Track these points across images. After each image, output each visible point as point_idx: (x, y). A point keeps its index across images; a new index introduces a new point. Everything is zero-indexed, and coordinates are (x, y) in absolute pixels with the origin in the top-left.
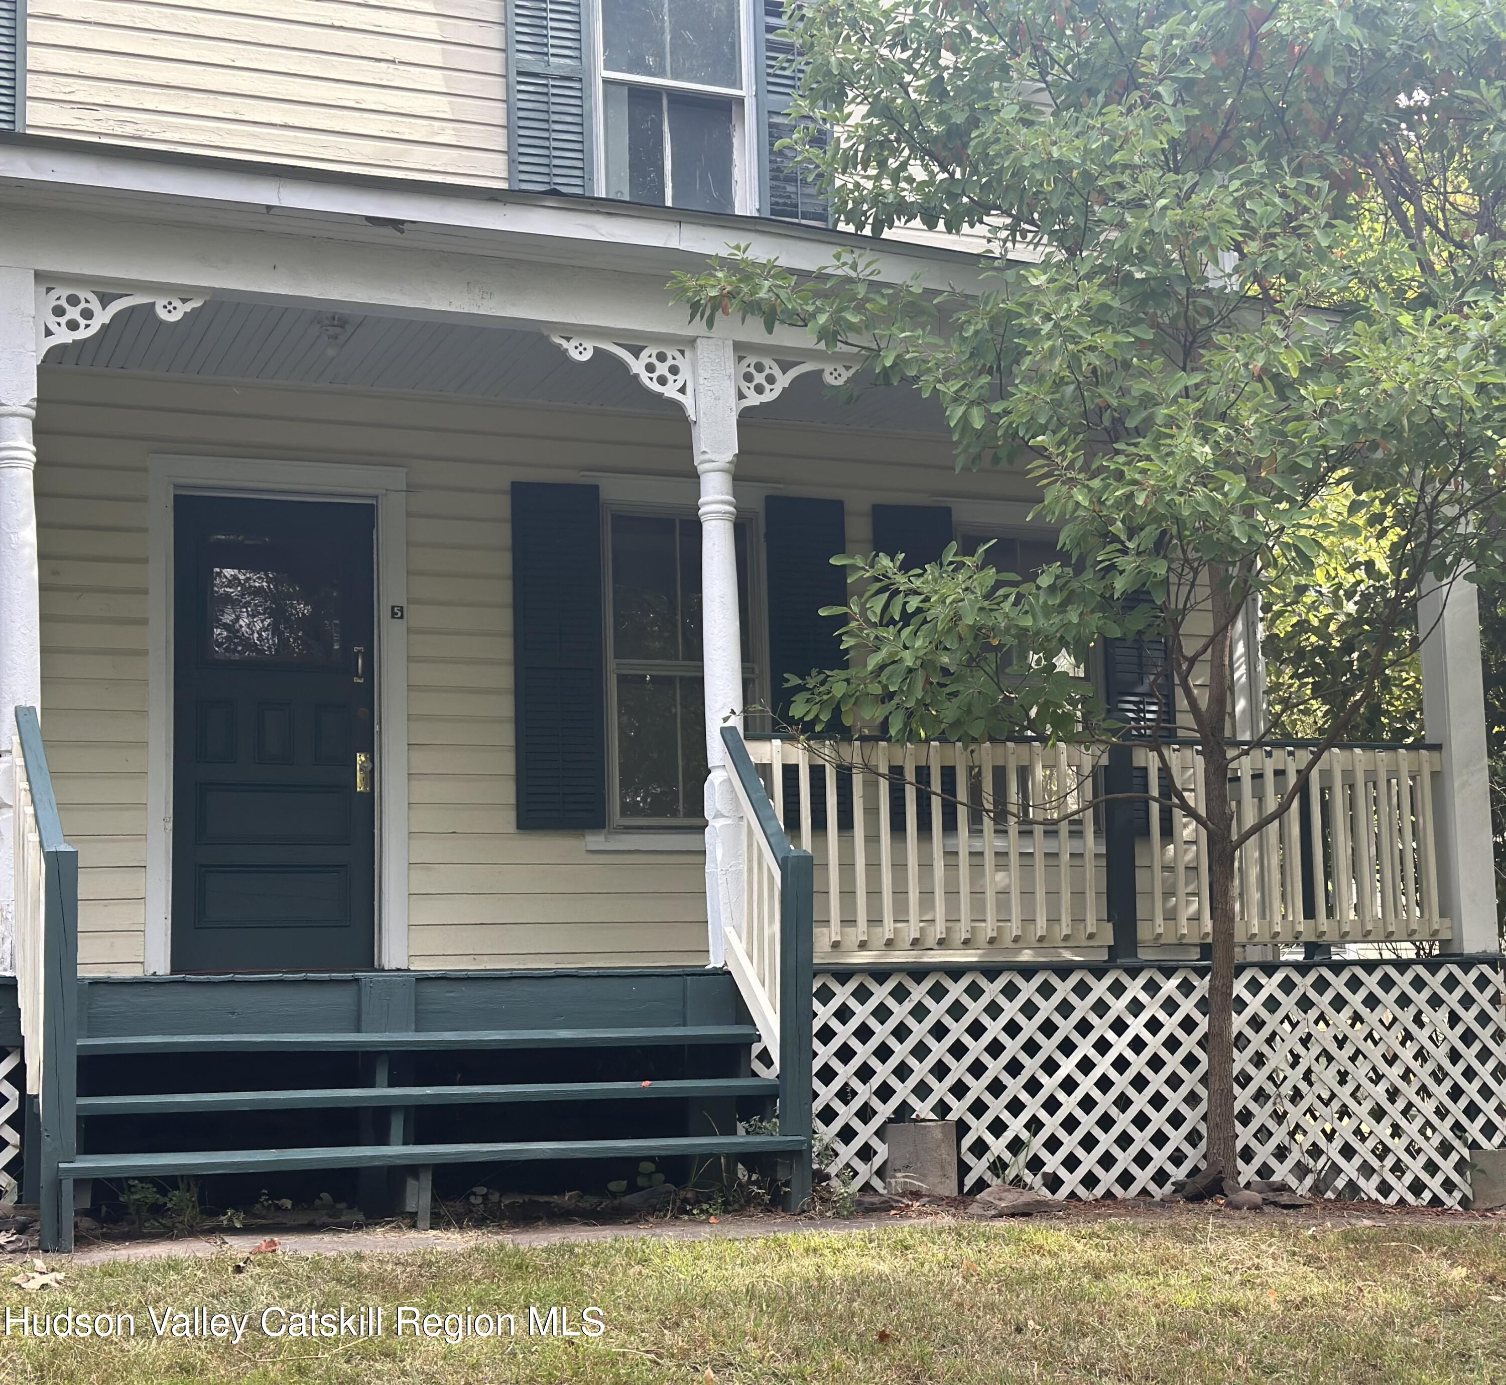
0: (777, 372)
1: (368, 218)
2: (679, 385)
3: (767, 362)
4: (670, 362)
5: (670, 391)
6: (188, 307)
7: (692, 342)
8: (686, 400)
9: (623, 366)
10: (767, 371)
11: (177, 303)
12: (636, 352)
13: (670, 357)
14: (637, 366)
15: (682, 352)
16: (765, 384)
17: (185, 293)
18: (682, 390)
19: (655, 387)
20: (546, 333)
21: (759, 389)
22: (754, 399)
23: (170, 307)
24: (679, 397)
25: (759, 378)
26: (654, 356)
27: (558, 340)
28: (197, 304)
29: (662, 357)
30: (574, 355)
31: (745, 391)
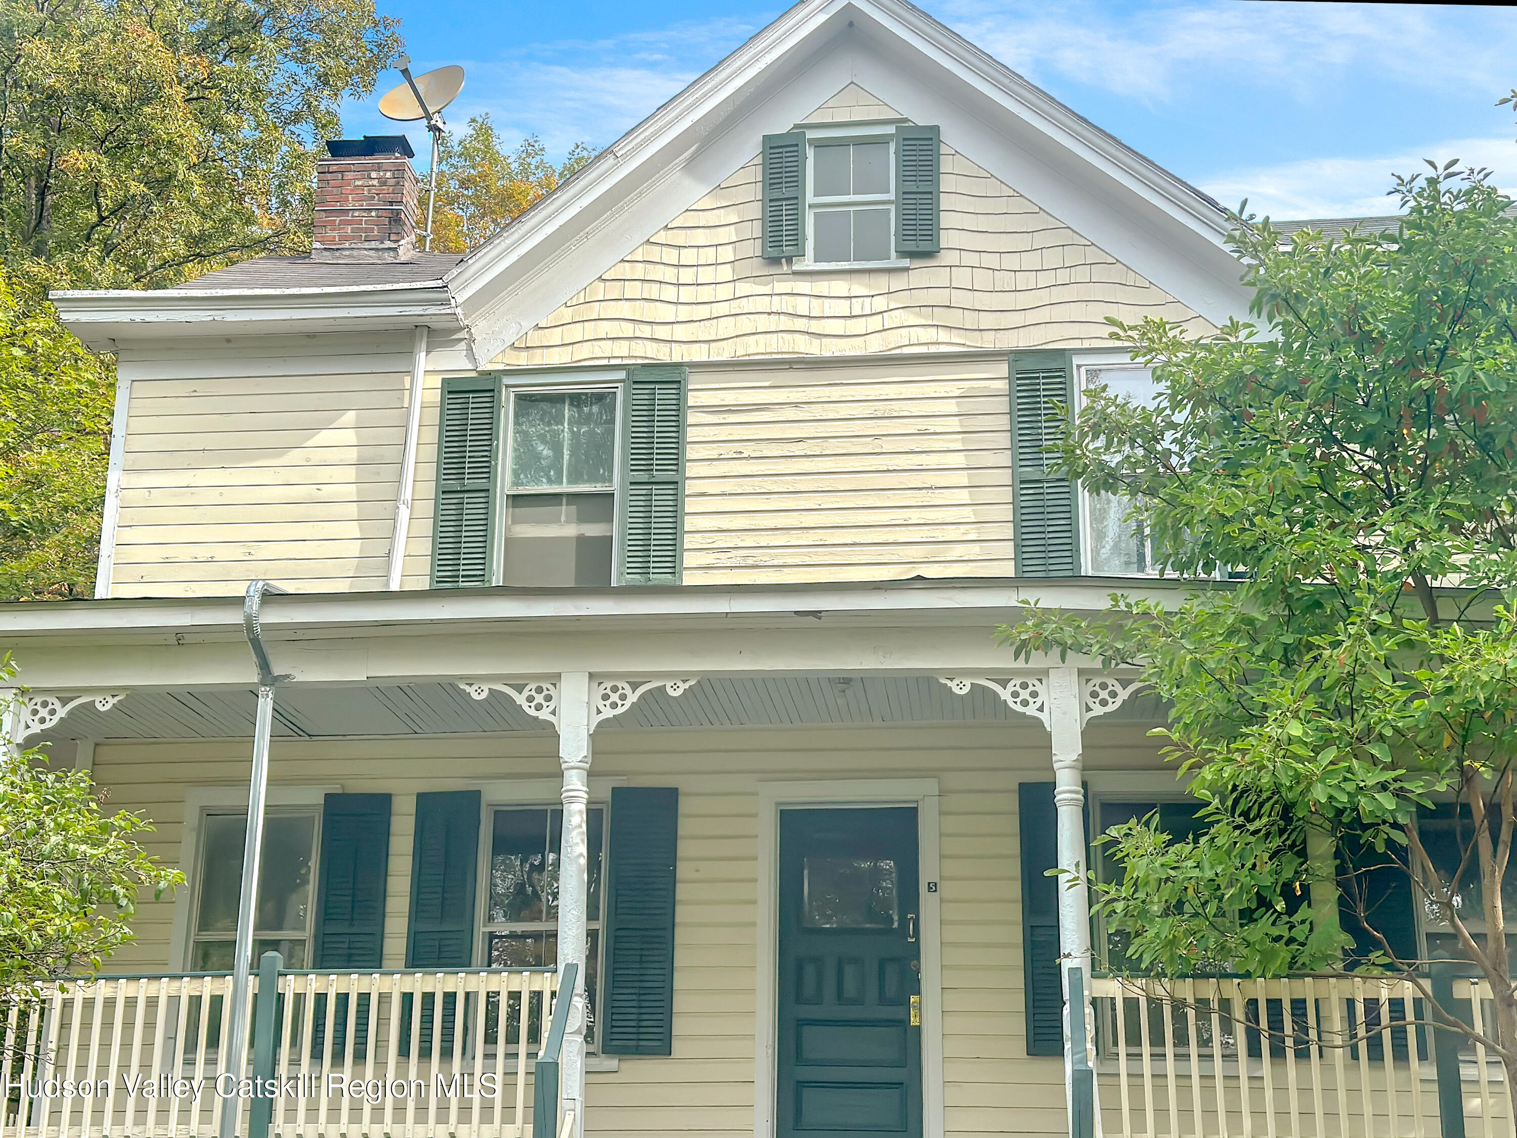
0: (1118, 688)
1: (795, 612)
2: (1038, 704)
3: (1110, 681)
4: (1031, 688)
5: (1031, 711)
6: (687, 686)
7: (1046, 672)
8: (1044, 717)
9: (995, 694)
10: (1110, 688)
11: (680, 684)
12: (1004, 683)
13: (1030, 685)
14: (1005, 694)
15: (1040, 680)
16: (1108, 698)
17: (684, 676)
18: (1041, 709)
19: (1019, 708)
20: (935, 676)
21: (1104, 703)
23: (675, 687)
24: (1038, 714)
25: (1104, 694)
26: (1018, 686)
27: (943, 681)
28: (692, 683)
29: (1024, 686)
30: (956, 690)
31: (1091, 705)
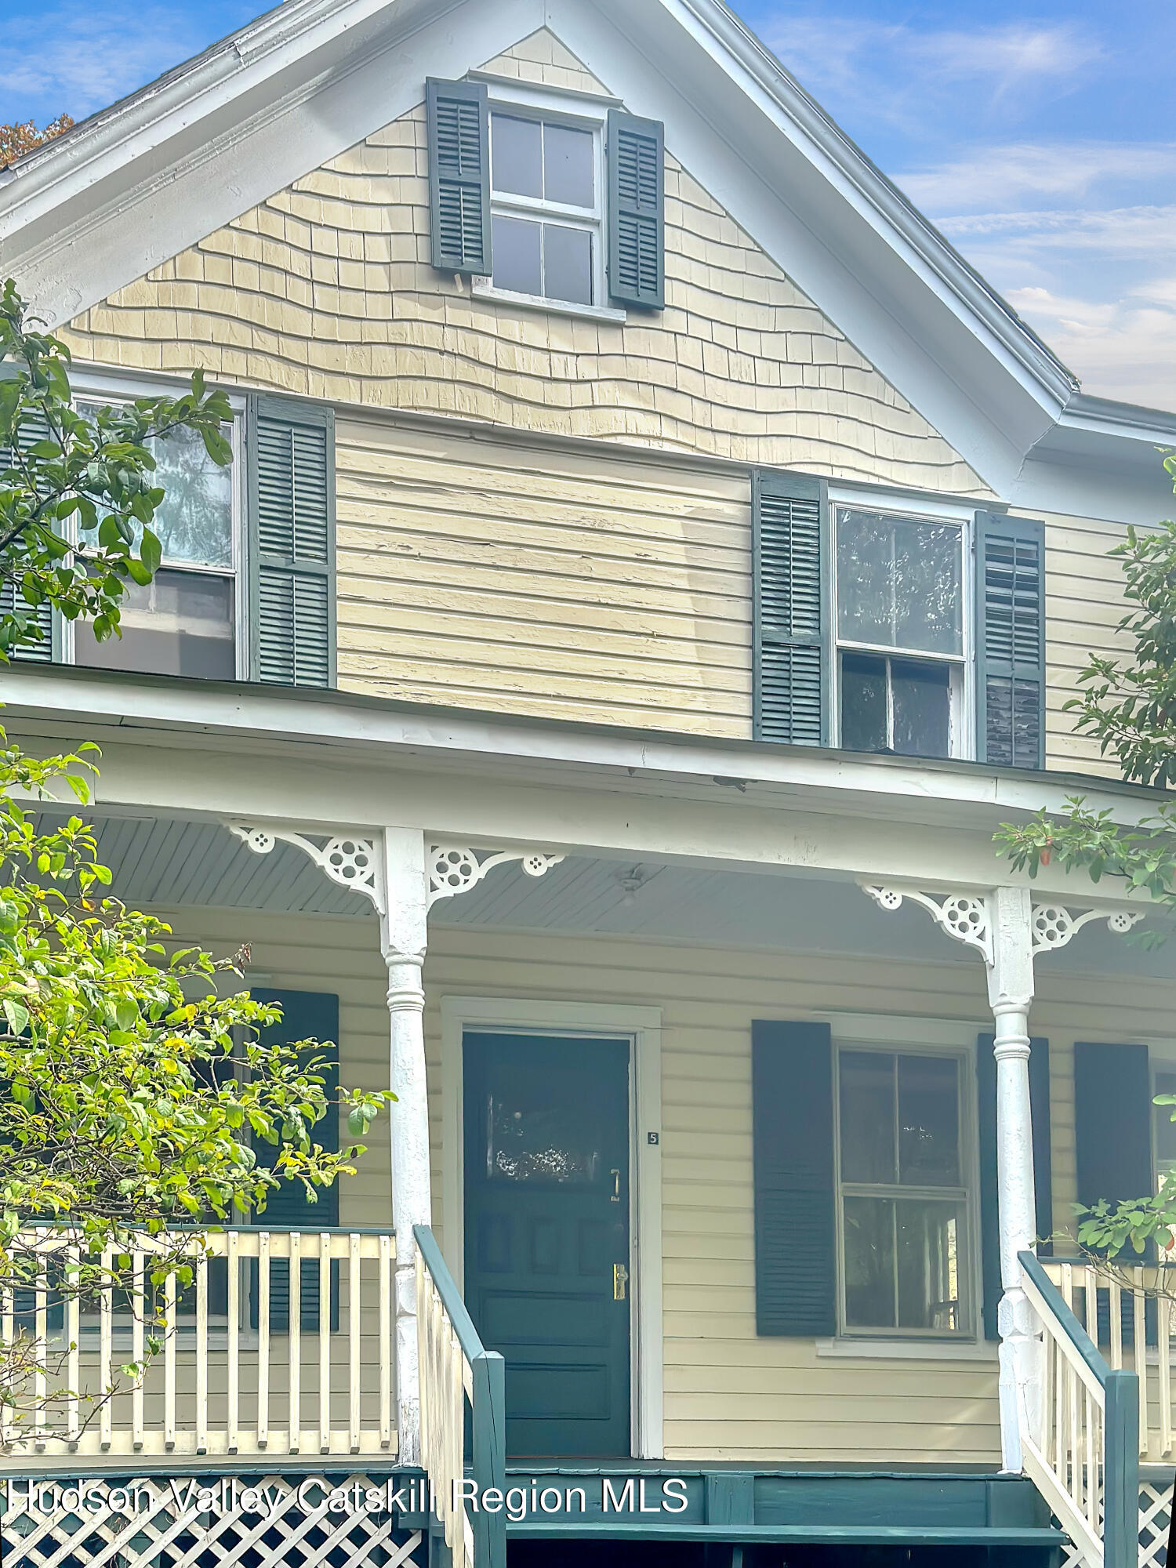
0: (1067, 919)
2: (979, 931)
3: (1059, 910)
4: (971, 910)
5: (970, 937)
6: (551, 863)
7: (991, 891)
8: (986, 946)
9: (927, 914)
10: (1058, 918)
11: (542, 859)
12: (940, 900)
13: (970, 906)
14: (941, 914)
15: (981, 901)
16: (1056, 930)
17: (549, 851)
18: (981, 937)
19: (956, 933)
20: (859, 883)
21: (1051, 936)
22: (1046, 945)
23: (536, 863)
24: (978, 942)
25: (1051, 925)
26: (956, 904)
27: (871, 890)
28: (558, 860)
29: (963, 906)
30: (885, 903)
31: (1039, 938)
